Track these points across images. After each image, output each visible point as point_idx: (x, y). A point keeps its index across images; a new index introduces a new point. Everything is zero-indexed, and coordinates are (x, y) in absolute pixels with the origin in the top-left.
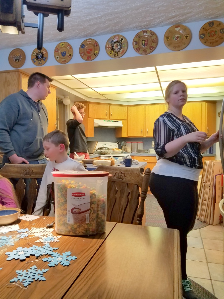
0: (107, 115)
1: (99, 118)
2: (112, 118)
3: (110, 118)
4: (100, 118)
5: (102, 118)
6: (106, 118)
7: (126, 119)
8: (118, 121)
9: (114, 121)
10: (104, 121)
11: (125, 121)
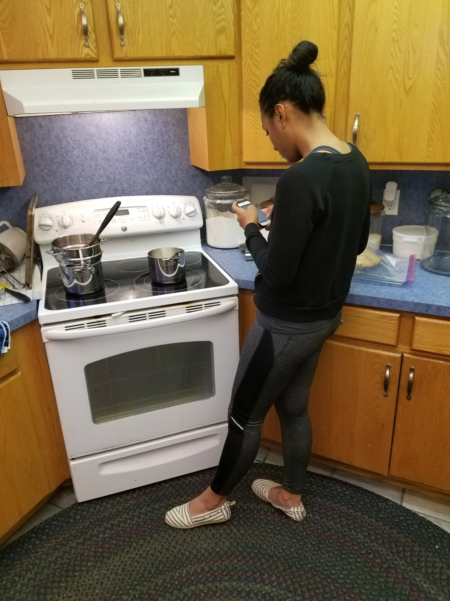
0: (85, 31)
1: (32, 57)
2: (132, 55)
3: (118, 54)
4: (40, 57)
5: (53, 55)
6: (86, 52)
7: (231, 52)
8: (176, 72)
9: (148, 73)
10: (76, 76)
11: (224, 65)
